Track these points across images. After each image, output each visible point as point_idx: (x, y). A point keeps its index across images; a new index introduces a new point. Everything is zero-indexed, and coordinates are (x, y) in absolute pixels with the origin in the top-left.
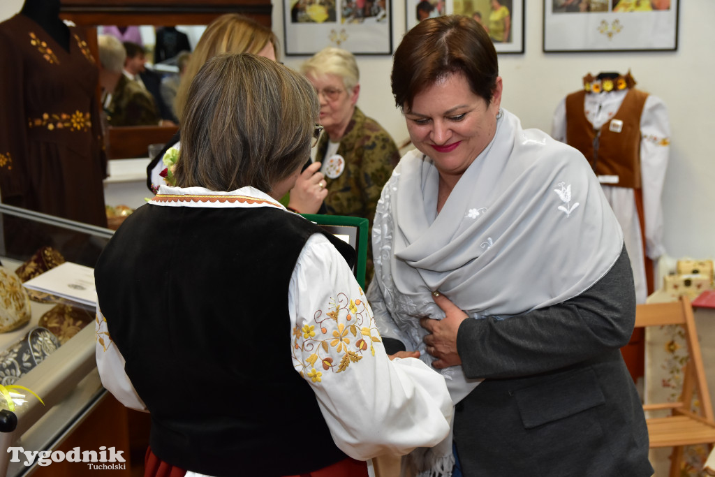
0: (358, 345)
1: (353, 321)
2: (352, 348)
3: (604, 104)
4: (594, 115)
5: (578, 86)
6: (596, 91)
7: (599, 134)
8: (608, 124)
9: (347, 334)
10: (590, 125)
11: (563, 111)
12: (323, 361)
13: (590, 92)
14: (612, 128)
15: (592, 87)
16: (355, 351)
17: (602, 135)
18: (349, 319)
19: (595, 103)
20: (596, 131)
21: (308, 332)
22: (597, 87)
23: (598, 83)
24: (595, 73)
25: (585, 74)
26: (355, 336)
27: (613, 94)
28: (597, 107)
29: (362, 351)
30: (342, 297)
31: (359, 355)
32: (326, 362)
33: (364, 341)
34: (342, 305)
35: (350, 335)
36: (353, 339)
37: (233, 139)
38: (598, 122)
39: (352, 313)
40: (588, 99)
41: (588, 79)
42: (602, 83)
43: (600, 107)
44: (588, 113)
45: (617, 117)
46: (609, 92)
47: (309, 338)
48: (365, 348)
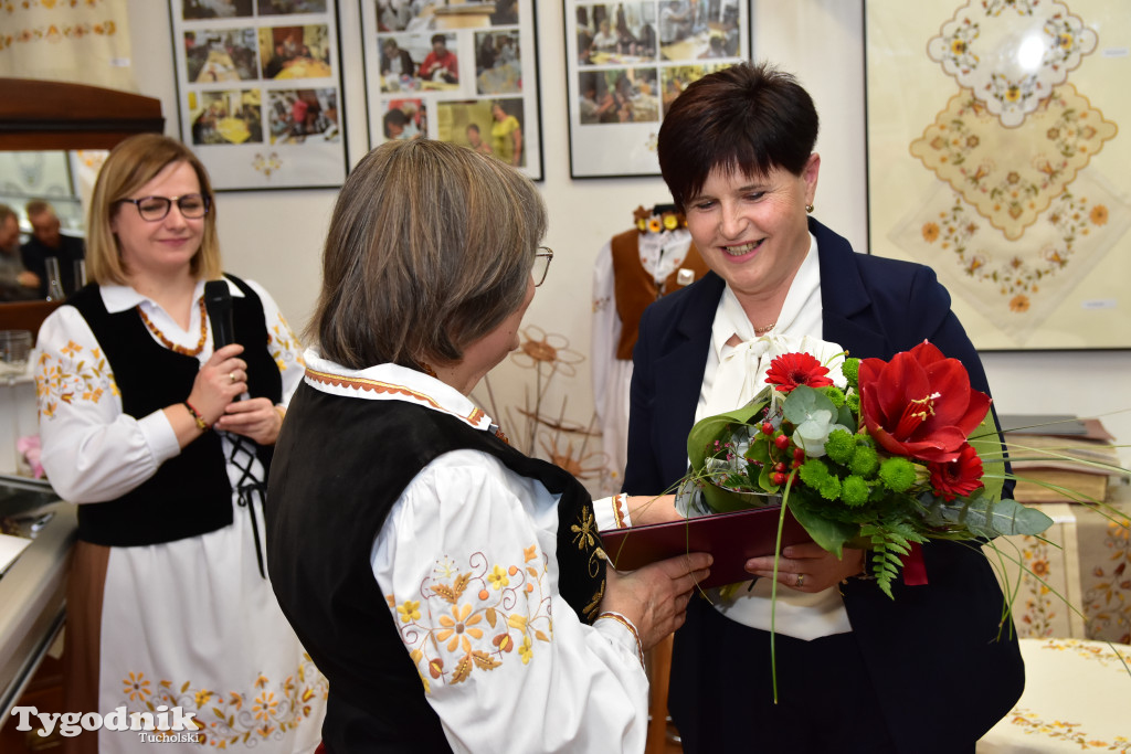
0: (498, 641)
1: (491, 602)
2: (485, 646)
3: (666, 249)
4: (654, 263)
5: (627, 224)
6: (654, 230)
7: (663, 290)
8: (675, 274)
9: (478, 621)
10: (650, 278)
11: (608, 260)
12: (431, 662)
13: (645, 232)
14: (680, 281)
15: (649, 224)
16: (490, 652)
17: (668, 290)
18: (483, 596)
19: (655, 247)
20: (660, 285)
21: (410, 612)
22: (655, 225)
23: (657, 218)
24: (649, 206)
25: (635, 207)
26: (493, 627)
27: (677, 233)
28: (658, 252)
29: (503, 653)
30: (479, 560)
31: (497, 658)
32: (436, 666)
33: (509, 637)
34: (476, 573)
35: (484, 625)
36: (490, 633)
37: (400, 278)
38: (660, 274)
39: (493, 589)
40: (643, 242)
41: (641, 214)
42: (663, 219)
43: (662, 252)
44: (645, 260)
45: (685, 265)
46: (672, 231)
47: (411, 622)
48: (508, 649)
